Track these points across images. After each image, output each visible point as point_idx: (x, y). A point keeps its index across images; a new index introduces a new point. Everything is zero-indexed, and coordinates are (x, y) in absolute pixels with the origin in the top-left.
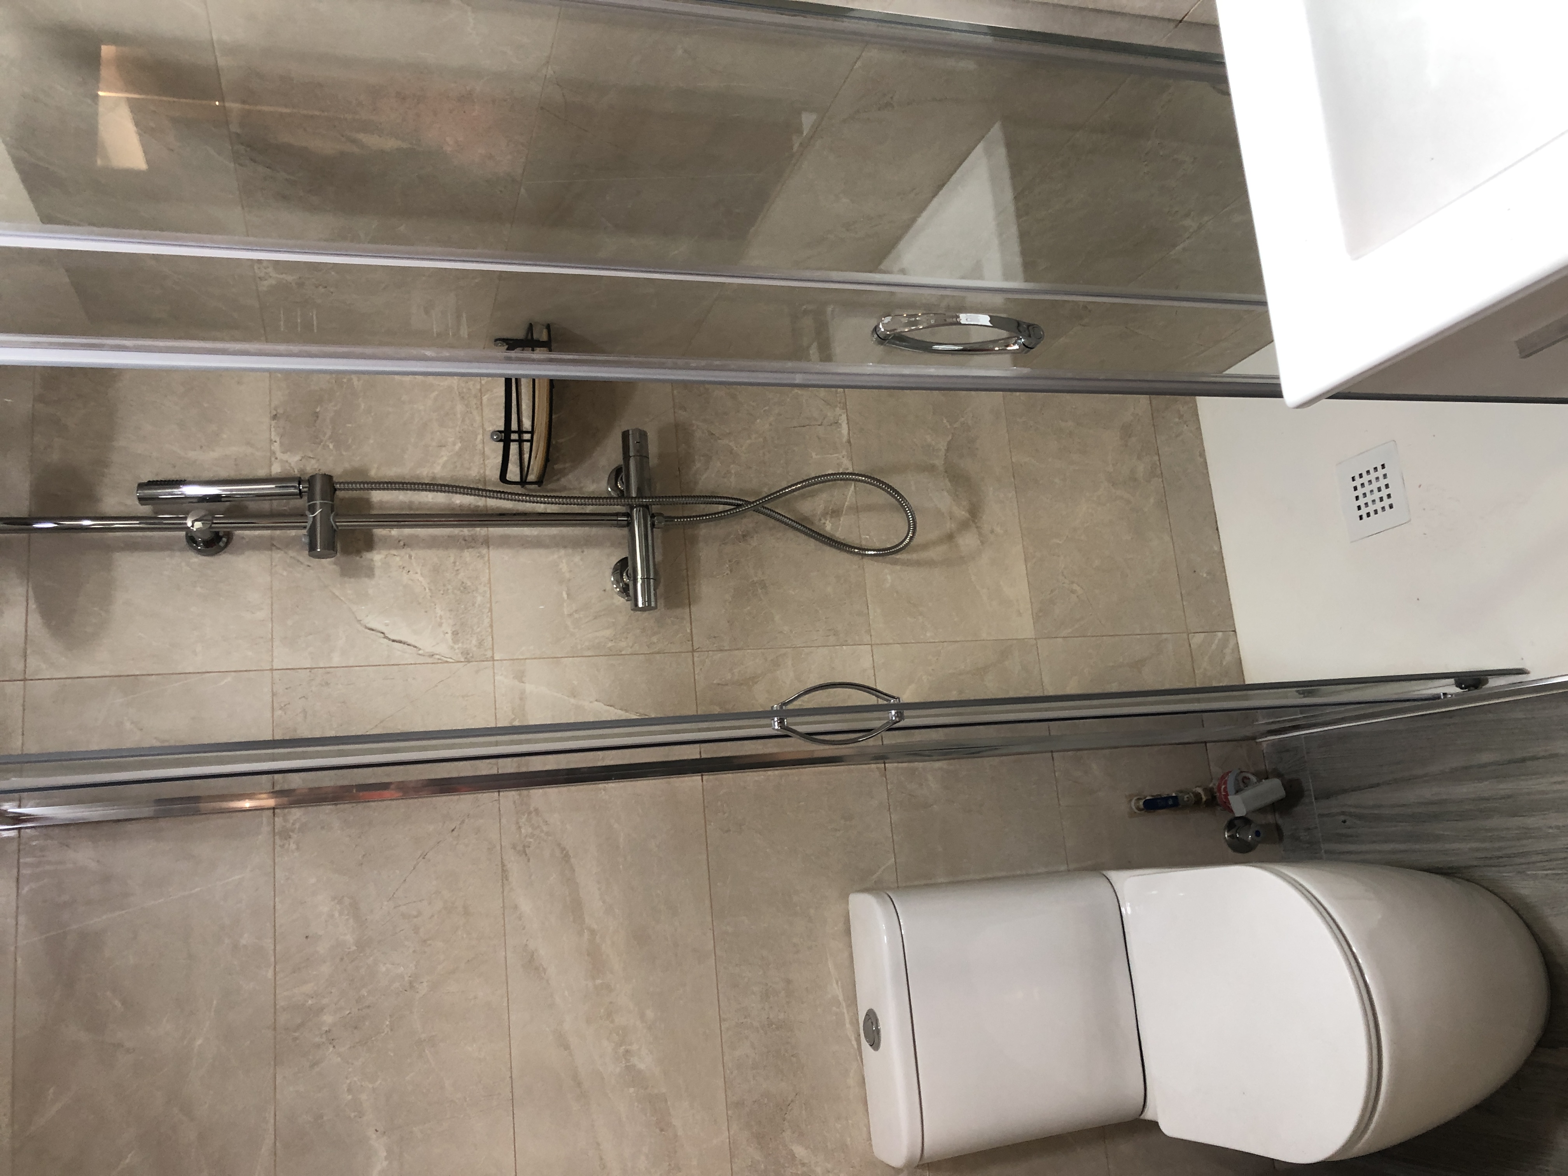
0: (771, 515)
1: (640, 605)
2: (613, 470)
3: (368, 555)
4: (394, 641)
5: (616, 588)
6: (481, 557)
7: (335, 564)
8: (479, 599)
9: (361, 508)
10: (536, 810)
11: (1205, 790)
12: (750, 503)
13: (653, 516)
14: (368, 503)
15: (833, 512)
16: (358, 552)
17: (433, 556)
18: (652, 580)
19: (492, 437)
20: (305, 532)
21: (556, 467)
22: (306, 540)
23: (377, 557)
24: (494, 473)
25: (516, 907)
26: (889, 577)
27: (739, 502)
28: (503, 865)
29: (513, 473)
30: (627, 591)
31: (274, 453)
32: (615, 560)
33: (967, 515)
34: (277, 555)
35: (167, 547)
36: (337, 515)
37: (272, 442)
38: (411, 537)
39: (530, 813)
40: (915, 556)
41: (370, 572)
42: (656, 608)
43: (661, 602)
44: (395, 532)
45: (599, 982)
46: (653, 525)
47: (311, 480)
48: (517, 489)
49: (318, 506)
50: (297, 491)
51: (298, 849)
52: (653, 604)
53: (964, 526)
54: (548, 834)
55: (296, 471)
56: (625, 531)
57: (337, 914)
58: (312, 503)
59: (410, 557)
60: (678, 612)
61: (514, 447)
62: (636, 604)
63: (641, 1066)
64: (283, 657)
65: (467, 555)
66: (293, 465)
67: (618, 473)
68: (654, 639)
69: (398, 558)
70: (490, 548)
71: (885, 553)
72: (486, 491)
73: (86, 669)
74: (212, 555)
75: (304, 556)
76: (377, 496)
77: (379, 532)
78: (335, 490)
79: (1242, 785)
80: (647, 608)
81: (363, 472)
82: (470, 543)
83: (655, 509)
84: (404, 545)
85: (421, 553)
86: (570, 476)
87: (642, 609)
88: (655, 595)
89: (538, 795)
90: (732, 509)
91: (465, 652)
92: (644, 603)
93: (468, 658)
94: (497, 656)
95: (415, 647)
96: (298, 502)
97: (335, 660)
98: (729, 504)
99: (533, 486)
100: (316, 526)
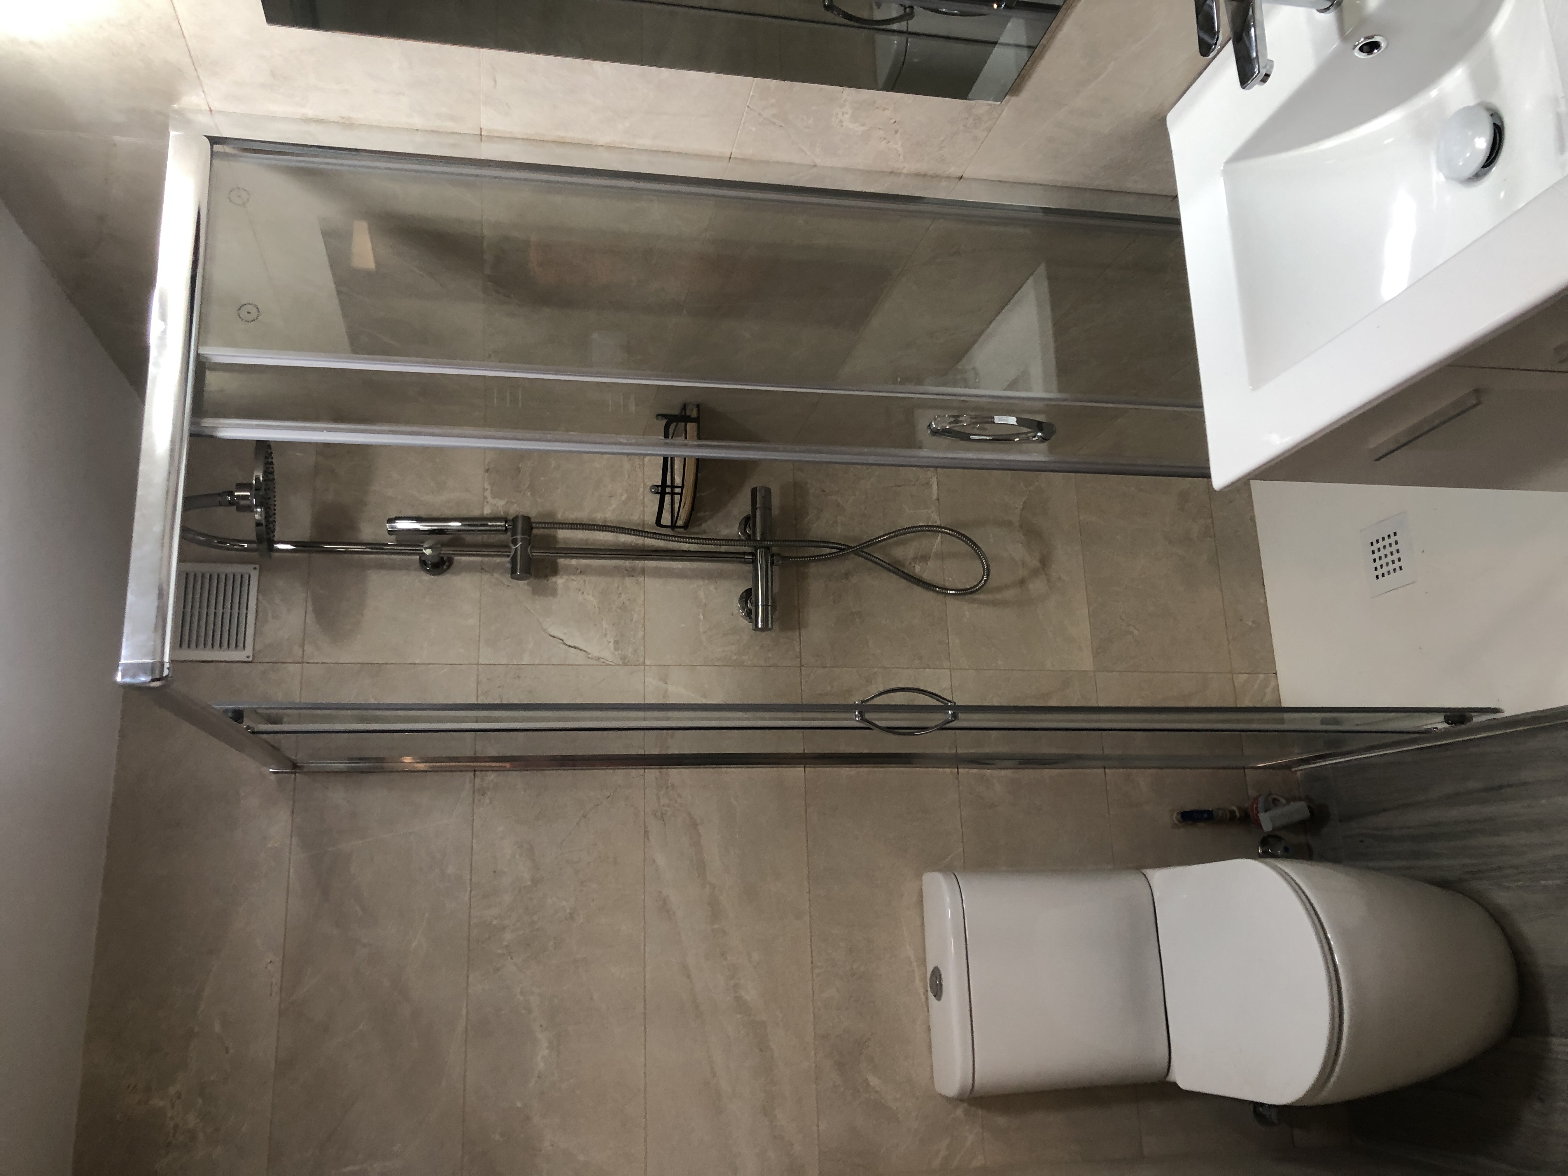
0: (869, 558)
1: (760, 626)
2: (743, 519)
3: (553, 579)
4: (570, 646)
5: (742, 613)
6: (638, 583)
7: (528, 584)
8: (635, 617)
9: (549, 543)
10: (673, 786)
11: (1239, 808)
12: (851, 547)
13: (773, 556)
14: (555, 538)
15: (922, 556)
16: (546, 576)
17: (602, 582)
18: (770, 607)
19: (651, 489)
20: (508, 559)
21: (698, 515)
22: (509, 566)
23: (560, 581)
24: (651, 518)
25: (654, 861)
26: (967, 613)
27: (843, 547)
28: (645, 827)
29: (666, 519)
30: (750, 615)
31: (486, 498)
32: (741, 590)
33: (1038, 564)
34: (486, 577)
35: (406, 567)
36: (532, 548)
37: (485, 490)
38: (588, 566)
39: (668, 787)
40: (990, 597)
41: (554, 592)
42: (771, 629)
43: (776, 626)
44: (574, 562)
45: (716, 926)
46: (772, 563)
47: (515, 520)
48: (669, 532)
49: (519, 540)
50: (504, 528)
51: (491, 802)
52: (770, 626)
53: (1035, 573)
54: (681, 805)
55: (502, 513)
56: (750, 567)
57: (517, 856)
58: (514, 537)
59: (585, 581)
60: (790, 634)
61: (668, 498)
62: (757, 626)
63: (747, 997)
64: (486, 656)
65: (629, 581)
66: (500, 508)
67: (748, 521)
68: (770, 655)
69: (576, 582)
70: (646, 576)
71: (963, 592)
72: (645, 532)
73: (345, 658)
74: (440, 574)
75: (507, 579)
76: (562, 534)
77: (562, 561)
78: (532, 528)
79: (1271, 805)
80: (765, 629)
81: (551, 514)
82: (631, 573)
83: (775, 550)
84: (581, 572)
85: (594, 579)
86: (710, 522)
87: (761, 630)
88: (772, 619)
89: (676, 774)
90: (837, 552)
91: (624, 658)
92: (763, 625)
93: (625, 662)
94: (647, 662)
95: (585, 651)
96: (503, 537)
97: (526, 659)
98: (837, 548)
99: (681, 529)
100: (517, 555)
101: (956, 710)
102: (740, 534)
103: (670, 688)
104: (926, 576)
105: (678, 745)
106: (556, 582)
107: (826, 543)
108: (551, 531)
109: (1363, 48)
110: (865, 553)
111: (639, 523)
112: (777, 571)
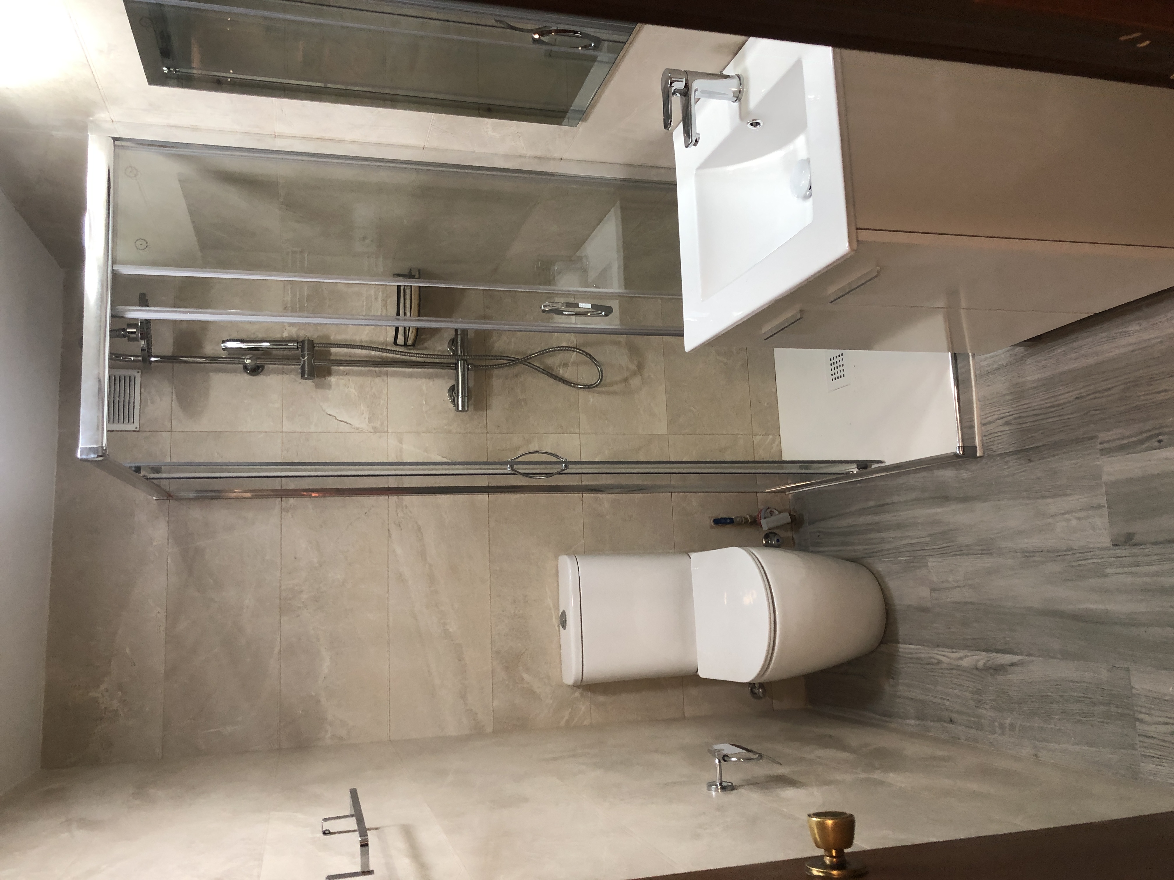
0: (530, 365)
1: (460, 409)
2: (450, 342)
3: (328, 378)
4: (340, 421)
5: (449, 399)
6: (383, 381)
7: (313, 382)
8: (382, 402)
9: (326, 357)
10: (406, 506)
11: (751, 516)
12: (518, 359)
13: (468, 365)
14: (330, 353)
15: (564, 364)
16: (324, 377)
17: (360, 380)
20: (300, 367)
21: (422, 337)
22: (300, 371)
23: (333, 379)
24: (390, 338)
25: (394, 551)
26: (592, 400)
27: (513, 359)
28: (389, 531)
30: (455, 402)
32: (449, 386)
33: (636, 368)
34: (286, 377)
35: (235, 371)
36: (315, 359)
38: (350, 371)
39: (403, 507)
40: (606, 389)
41: (329, 387)
42: (468, 410)
43: (471, 408)
44: (341, 368)
45: (432, 589)
46: (468, 369)
47: (303, 342)
48: (402, 348)
49: (306, 355)
50: (296, 347)
51: (292, 516)
52: (466, 409)
53: (634, 374)
54: (411, 517)
55: (295, 337)
56: (455, 371)
57: (309, 549)
58: (303, 353)
59: (349, 380)
60: (480, 413)
61: (401, 328)
62: (457, 409)
63: (451, 630)
64: (287, 426)
65: (377, 380)
66: (294, 333)
67: (453, 342)
68: (468, 425)
69: (343, 380)
70: (388, 378)
71: (588, 387)
72: (387, 349)
73: (197, 428)
74: (256, 375)
75: (299, 379)
76: (333, 350)
77: (334, 368)
78: (314, 347)
79: (769, 515)
81: (327, 337)
82: (379, 375)
83: (470, 361)
84: (346, 374)
85: (354, 378)
86: (429, 342)
87: (461, 411)
88: (468, 404)
89: (407, 499)
90: (510, 363)
91: (374, 428)
92: (462, 408)
93: (375, 431)
94: (390, 430)
95: (350, 424)
96: (296, 352)
97: (312, 429)
98: (509, 360)
99: (410, 347)
100: (305, 364)
101: (568, 463)
102: (448, 349)
103: (404, 446)
104: (567, 376)
105: (407, 483)
106: (330, 381)
107: (502, 357)
108: (326, 349)
109: (751, 124)
110: (527, 362)
111: (383, 344)
112: (472, 374)
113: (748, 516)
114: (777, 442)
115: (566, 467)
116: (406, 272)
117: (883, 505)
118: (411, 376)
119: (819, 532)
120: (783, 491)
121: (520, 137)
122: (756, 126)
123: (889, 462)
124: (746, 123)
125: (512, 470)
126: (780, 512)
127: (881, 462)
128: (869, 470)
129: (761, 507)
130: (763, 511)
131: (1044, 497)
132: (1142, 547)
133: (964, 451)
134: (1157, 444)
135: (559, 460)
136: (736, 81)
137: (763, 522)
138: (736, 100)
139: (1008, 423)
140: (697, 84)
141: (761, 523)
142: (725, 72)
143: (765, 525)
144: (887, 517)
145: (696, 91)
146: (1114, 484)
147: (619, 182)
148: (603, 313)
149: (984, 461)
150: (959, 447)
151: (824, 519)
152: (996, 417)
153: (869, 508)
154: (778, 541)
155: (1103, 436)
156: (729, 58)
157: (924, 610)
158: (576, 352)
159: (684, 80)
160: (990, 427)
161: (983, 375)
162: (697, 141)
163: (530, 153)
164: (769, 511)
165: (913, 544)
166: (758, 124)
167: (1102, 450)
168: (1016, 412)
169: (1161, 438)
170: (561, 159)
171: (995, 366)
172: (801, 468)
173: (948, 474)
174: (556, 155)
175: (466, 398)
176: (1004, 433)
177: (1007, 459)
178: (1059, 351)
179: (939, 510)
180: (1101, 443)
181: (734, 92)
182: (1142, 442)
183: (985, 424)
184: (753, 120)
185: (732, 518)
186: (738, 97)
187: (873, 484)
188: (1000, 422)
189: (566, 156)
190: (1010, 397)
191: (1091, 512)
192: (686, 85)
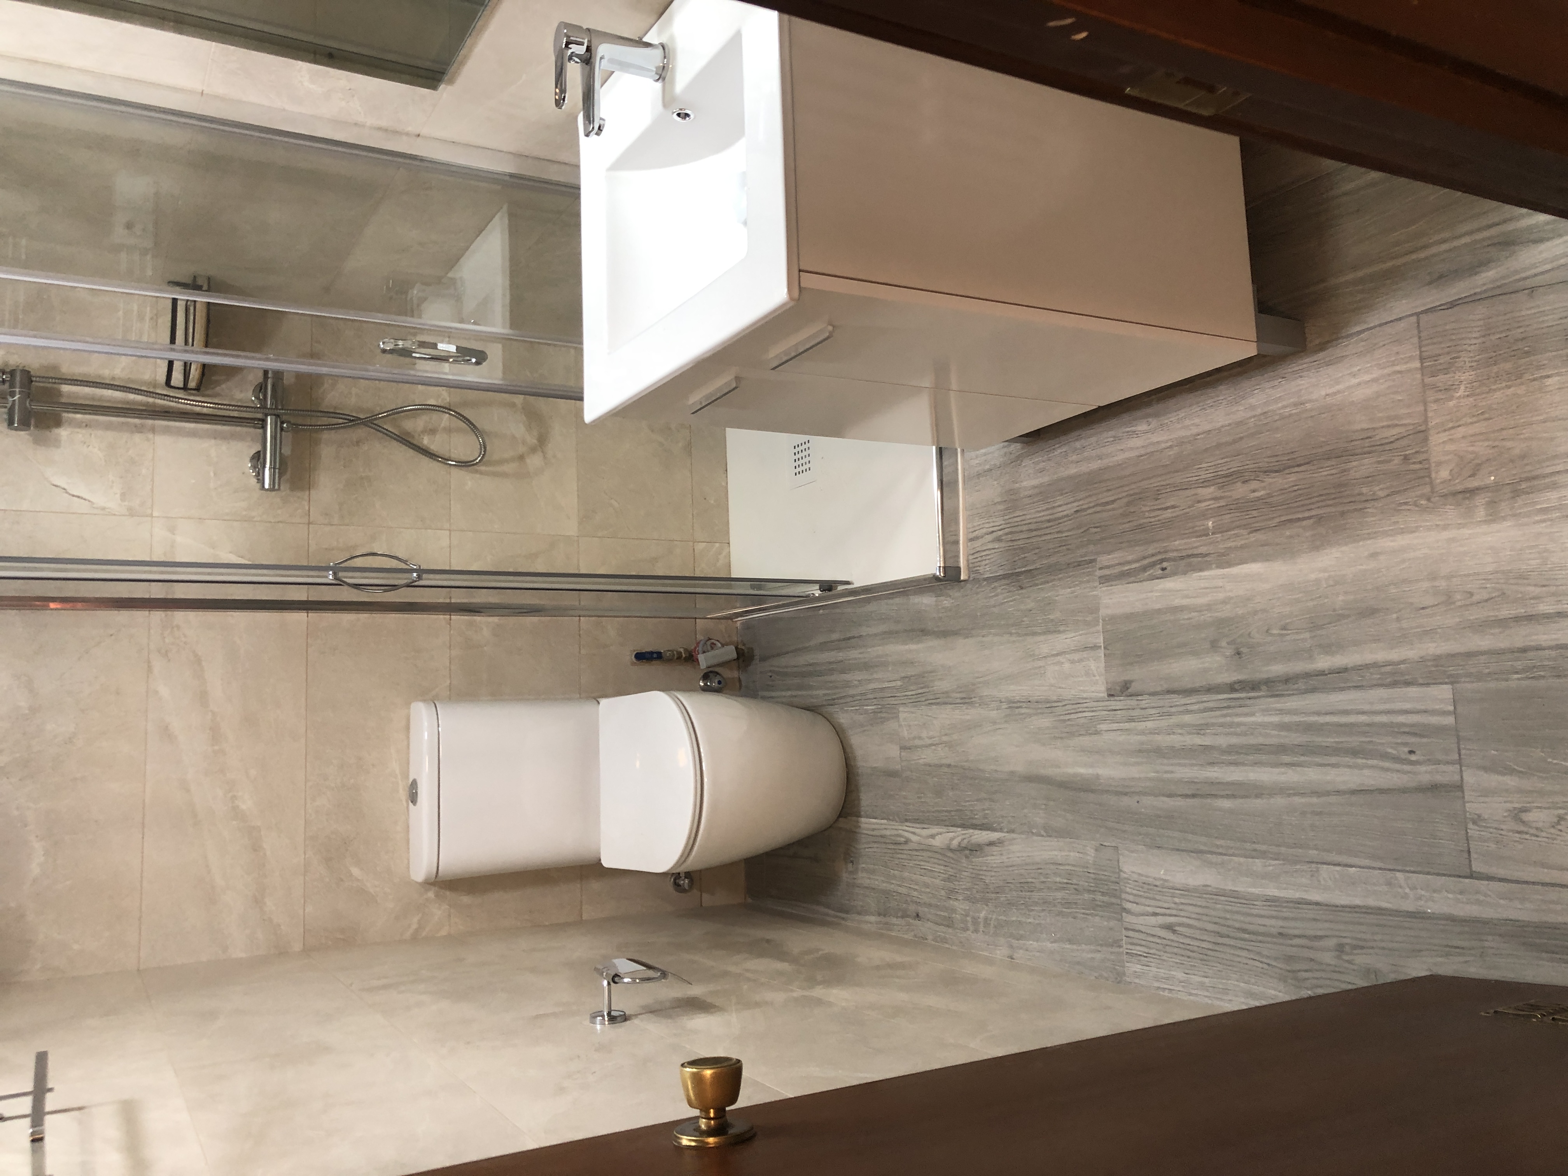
0: (379, 429)
1: (267, 486)
2: (256, 386)
3: (56, 431)
4: (73, 496)
5: (251, 472)
6: (148, 440)
7: (28, 434)
8: (144, 471)
9: (52, 398)
10: (177, 626)
11: (686, 650)
12: (360, 419)
13: (282, 423)
14: (59, 393)
15: (431, 430)
16: (48, 427)
17: (110, 435)
20: (6, 410)
21: (213, 378)
22: (6, 416)
23: (63, 433)
24: (162, 377)
25: (157, 692)
26: (470, 483)
27: (353, 418)
28: (149, 662)
30: (258, 475)
32: (251, 451)
33: (536, 443)
36: (31, 400)
38: (92, 421)
39: (173, 628)
40: (491, 469)
41: (57, 443)
42: (279, 489)
43: (286, 486)
44: (79, 416)
45: (216, 748)
46: (282, 429)
47: (12, 373)
48: (181, 394)
49: (17, 393)
52: (276, 487)
53: (533, 450)
54: (185, 643)
55: (2, 363)
56: (260, 431)
57: (15, 687)
58: (12, 389)
59: (91, 434)
60: (299, 494)
62: (263, 486)
63: (243, 807)
65: (137, 437)
67: (259, 387)
68: (279, 512)
69: (80, 434)
70: (156, 435)
71: (464, 464)
72: (153, 392)
75: (4, 429)
76: (65, 388)
77: (65, 415)
78: (32, 381)
79: (709, 648)
81: (55, 368)
82: (139, 429)
83: (284, 418)
84: (86, 426)
85: (100, 433)
86: (224, 386)
87: (267, 490)
88: (279, 479)
89: (180, 616)
90: (347, 423)
91: (130, 509)
92: (270, 485)
93: (132, 512)
94: (155, 514)
95: (89, 501)
97: (25, 506)
98: (346, 419)
99: (192, 392)
100: (14, 408)
101: (421, 572)
102: (253, 398)
103: (179, 539)
104: (434, 447)
105: (181, 592)
106: (59, 434)
107: (335, 414)
108: (55, 386)
109: (679, 115)
110: (375, 424)
111: (149, 384)
112: (288, 437)
113: (682, 650)
114: (724, 553)
115: (419, 578)
116: (188, 281)
117: (849, 638)
118: (194, 434)
119: (771, 671)
120: (730, 618)
121: (353, 96)
122: (685, 118)
123: (858, 584)
124: (671, 113)
125: (336, 578)
126: (723, 645)
127: (848, 583)
128: (833, 592)
129: (700, 637)
130: (702, 643)
131: (1034, 634)
132: (1140, 698)
133: (945, 573)
134: (1160, 572)
135: (407, 567)
136: (659, 52)
137: (701, 658)
138: (658, 79)
139: (999, 540)
140: (604, 50)
141: (698, 660)
142: (646, 39)
143: (704, 661)
144: (854, 654)
145: (601, 58)
146: (1112, 619)
147: (507, 178)
148: (474, 360)
149: (969, 586)
150: (940, 567)
151: (778, 655)
152: (984, 531)
153: (832, 642)
154: (719, 683)
155: (1104, 559)
156: (652, 20)
157: (891, 774)
158: (450, 414)
159: (586, 42)
160: (977, 544)
161: (975, 478)
162: (600, 129)
163: (370, 121)
164: (709, 643)
165: (882, 689)
166: (687, 115)
167: (1100, 577)
168: (1008, 526)
169: (1165, 564)
170: (419, 135)
171: (987, 467)
172: (753, 587)
173: (926, 601)
174: (409, 129)
175: (277, 470)
176: (993, 551)
177: (996, 584)
178: (1059, 451)
179: (913, 647)
180: (1101, 569)
181: (657, 68)
182: (1144, 569)
183: (971, 540)
184: (681, 109)
185: (660, 653)
186: (663, 74)
187: (838, 611)
188: (989, 538)
189: (424, 131)
190: (1001, 507)
191: (1085, 654)
192: (588, 49)
